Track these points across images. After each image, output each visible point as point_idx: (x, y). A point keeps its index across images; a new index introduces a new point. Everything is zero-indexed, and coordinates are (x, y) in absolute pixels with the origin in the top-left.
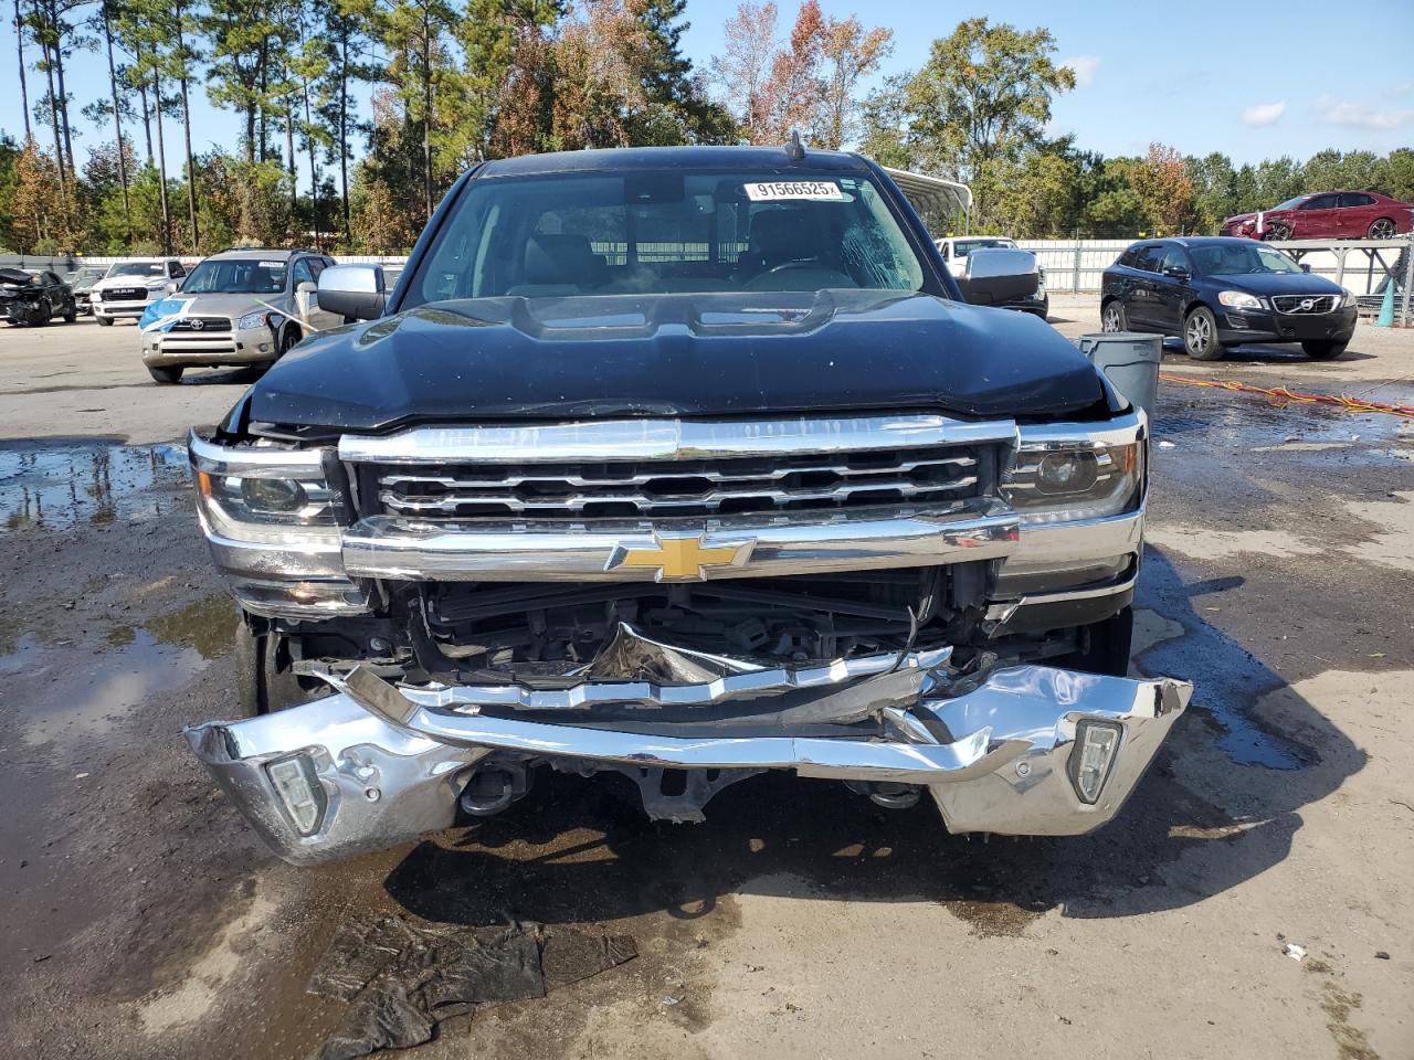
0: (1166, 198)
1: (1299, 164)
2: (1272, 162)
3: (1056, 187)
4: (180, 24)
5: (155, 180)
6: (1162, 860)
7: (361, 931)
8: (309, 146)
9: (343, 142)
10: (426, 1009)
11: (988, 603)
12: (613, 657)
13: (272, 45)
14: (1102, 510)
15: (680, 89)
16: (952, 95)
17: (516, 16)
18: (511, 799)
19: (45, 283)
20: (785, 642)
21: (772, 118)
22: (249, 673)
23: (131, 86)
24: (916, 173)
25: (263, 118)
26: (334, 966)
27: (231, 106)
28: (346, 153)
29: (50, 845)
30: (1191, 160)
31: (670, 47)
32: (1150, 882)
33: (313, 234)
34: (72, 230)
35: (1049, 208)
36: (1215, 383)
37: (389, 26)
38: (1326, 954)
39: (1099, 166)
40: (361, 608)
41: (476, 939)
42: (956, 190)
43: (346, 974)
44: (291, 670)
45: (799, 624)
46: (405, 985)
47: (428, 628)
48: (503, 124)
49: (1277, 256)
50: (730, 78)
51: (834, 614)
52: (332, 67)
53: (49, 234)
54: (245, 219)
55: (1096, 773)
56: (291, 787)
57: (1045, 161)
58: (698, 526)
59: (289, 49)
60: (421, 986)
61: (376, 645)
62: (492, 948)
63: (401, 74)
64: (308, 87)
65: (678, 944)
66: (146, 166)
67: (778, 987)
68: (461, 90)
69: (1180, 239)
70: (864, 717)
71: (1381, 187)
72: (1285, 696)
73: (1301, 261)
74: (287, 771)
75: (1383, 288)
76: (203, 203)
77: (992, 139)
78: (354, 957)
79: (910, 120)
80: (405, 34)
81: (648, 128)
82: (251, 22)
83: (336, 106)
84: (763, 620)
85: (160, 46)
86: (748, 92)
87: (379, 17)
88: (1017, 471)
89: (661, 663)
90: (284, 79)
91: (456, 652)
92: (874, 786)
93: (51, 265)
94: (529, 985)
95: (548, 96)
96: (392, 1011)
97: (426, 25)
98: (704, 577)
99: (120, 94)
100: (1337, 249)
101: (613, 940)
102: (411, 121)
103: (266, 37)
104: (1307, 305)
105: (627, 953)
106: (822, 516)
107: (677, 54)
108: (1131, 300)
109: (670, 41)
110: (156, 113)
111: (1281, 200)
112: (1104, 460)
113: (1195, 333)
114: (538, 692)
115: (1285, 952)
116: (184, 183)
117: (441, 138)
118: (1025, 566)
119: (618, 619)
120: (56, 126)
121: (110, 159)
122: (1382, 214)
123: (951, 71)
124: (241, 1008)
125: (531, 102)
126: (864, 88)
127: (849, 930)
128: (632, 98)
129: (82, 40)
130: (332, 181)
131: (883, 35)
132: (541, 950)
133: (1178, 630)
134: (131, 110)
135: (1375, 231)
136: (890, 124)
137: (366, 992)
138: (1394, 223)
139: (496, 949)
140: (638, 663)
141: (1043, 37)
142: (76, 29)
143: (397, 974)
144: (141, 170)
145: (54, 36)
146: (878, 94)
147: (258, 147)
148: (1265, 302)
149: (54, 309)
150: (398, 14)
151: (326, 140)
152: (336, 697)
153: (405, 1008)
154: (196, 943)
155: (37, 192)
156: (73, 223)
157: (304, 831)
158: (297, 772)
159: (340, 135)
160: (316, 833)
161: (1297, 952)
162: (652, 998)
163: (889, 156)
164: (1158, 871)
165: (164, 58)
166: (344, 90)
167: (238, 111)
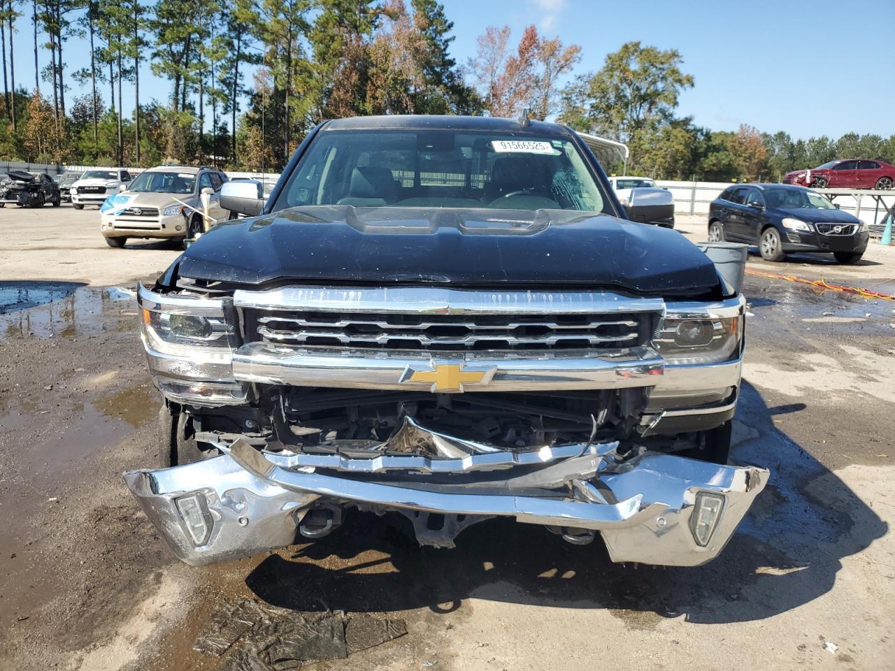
0: (750, 158)
1: (833, 141)
2: (817, 139)
3: (681, 148)
4: (136, 24)
5: (115, 119)
6: (746, 584)
7: (229, 609)
8: (213, 103)
9: (234, 101)
10: (270, 663)
11: (642, 414)
12: (400, 439)
13: (193, 39)
14: (715, 358)
15: (447, 78)
16: (617, 89)
17: (346, 27)
18: (331, 528)
19: (42, 181)
20: (511, 434)
21: (504, 97)
22: (166, 439)
23: (103, 61)
24: (593, 136)
25: (185, 84)
26: (211, 632)
27: (165, 76)
28: (236, 108)
29: (30, 544)
30: (765, 135)
31: (442, 51)
32: (738, 599)
33: (212, 157)
34: (61, 148)
35: (676, 161)
36: (780, 276)
37: (267, 31)
38: (850, 650)
39: (708, 136)
40: (241, 400)
41: (303, 617)
42: (618, 147)
43: (219, 638)
44: (194, 438)
45: (520, 422)
46: (257, 646)
47: (284, 415)
48: (335, 94)
49: (820, 198)
50: (479, 72)
51: (543, 417)
52: (230, 54)
53: (47, 150)
54: (170, 147)
55: (707, 526)
56: (190, 514)
57: (675, 132)
58: (460, 357)
59: (204, 42)
60: (267, 647)
61: (249, 424)
62: (313, 624)
63: (273, 60)
64: (214, 66)
65: (433, 627)
66: (110, 110)
67: (498, 658)
68: (309, 72)
69: (758, 185)
70: (561, 485)
71: (885, 158)
72: (824, 480)
73: (834, 202)
74: (189, 503)
75: (884, 221)
76: (144, 135)
77: (641, 116)
78: (224, 626)
79: (591, 102)
80: (277, 36)
81: (427, 100)
82: (181, 24)
83: (231, 78)
84: (497, 418)
85: (123, 37)
86: (490, 80)
87: (261, 25)
88: (663, 331)
89: (431, 444)
90: (200, 60)
91: (300, 431)
92: (565, 530)
93: (46, 170)
94: (337, 649)
95: (365, 78)
96: (247, 664)
97: (290, 31)
98: (462, 390)
99: (96, 66)
100: (856, 195)
101: (391, 622)
102: (278, 89)
103: (190, 34)
104: (837, 229)
105: (401, 631)
106: (538, 354)
107: (446, 55)
108: (727, 222)
109: (443, 47)
110: (118, 78)
111: (821, 163)
112: (718, 326)
113: (767, 244)
114: (352, 460)
115: (825, 647)
116: (133, 122)
117: (296, 101)
118: (666, 392)
119: (404, 414)
120: (55, 84)
121: (87, 105)
122: (886, 174)
123: (617, 73)
124: (150, 658)
125: (353, 81)
126: (562, 81)
127: (544, 622)
128: (416, 80)
129: (75, 31)
130: (226, 125)
131: (576, 49)
132: (345, 626)
133: (755, 434)
134: (102, 76)
135: (880, 185)
136: (578, 104)
137: (231, 650)
138: (892, 180)
139: (316, 624)
140: (415, 443)
141: (674, 55)
142: (71, 24)
143: (252, 639)
144: (106, 112)
145: (57, 28)
146: (571, 86)
147: (181, 102)
148: (812, 227)
149: (47, 197)
150: (273, 23)
151: (223, 100)
152: (222, 457)
153: (256, 662)
154: (122, 612)
155: (40, 124)
156: (61, 144)
157: (198, 543)
158: (195, 504)
159: (233, 96)
160: (205, 545)
161: (831, 647)
162: (416, 661)
163: (577, 125)
164: (743, 591)
165: (125, 45)
166: (236, 69)
167: (169, 79)
